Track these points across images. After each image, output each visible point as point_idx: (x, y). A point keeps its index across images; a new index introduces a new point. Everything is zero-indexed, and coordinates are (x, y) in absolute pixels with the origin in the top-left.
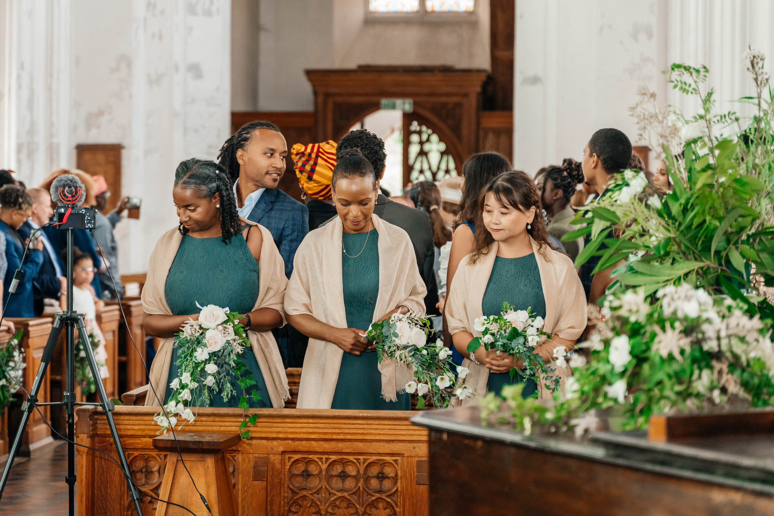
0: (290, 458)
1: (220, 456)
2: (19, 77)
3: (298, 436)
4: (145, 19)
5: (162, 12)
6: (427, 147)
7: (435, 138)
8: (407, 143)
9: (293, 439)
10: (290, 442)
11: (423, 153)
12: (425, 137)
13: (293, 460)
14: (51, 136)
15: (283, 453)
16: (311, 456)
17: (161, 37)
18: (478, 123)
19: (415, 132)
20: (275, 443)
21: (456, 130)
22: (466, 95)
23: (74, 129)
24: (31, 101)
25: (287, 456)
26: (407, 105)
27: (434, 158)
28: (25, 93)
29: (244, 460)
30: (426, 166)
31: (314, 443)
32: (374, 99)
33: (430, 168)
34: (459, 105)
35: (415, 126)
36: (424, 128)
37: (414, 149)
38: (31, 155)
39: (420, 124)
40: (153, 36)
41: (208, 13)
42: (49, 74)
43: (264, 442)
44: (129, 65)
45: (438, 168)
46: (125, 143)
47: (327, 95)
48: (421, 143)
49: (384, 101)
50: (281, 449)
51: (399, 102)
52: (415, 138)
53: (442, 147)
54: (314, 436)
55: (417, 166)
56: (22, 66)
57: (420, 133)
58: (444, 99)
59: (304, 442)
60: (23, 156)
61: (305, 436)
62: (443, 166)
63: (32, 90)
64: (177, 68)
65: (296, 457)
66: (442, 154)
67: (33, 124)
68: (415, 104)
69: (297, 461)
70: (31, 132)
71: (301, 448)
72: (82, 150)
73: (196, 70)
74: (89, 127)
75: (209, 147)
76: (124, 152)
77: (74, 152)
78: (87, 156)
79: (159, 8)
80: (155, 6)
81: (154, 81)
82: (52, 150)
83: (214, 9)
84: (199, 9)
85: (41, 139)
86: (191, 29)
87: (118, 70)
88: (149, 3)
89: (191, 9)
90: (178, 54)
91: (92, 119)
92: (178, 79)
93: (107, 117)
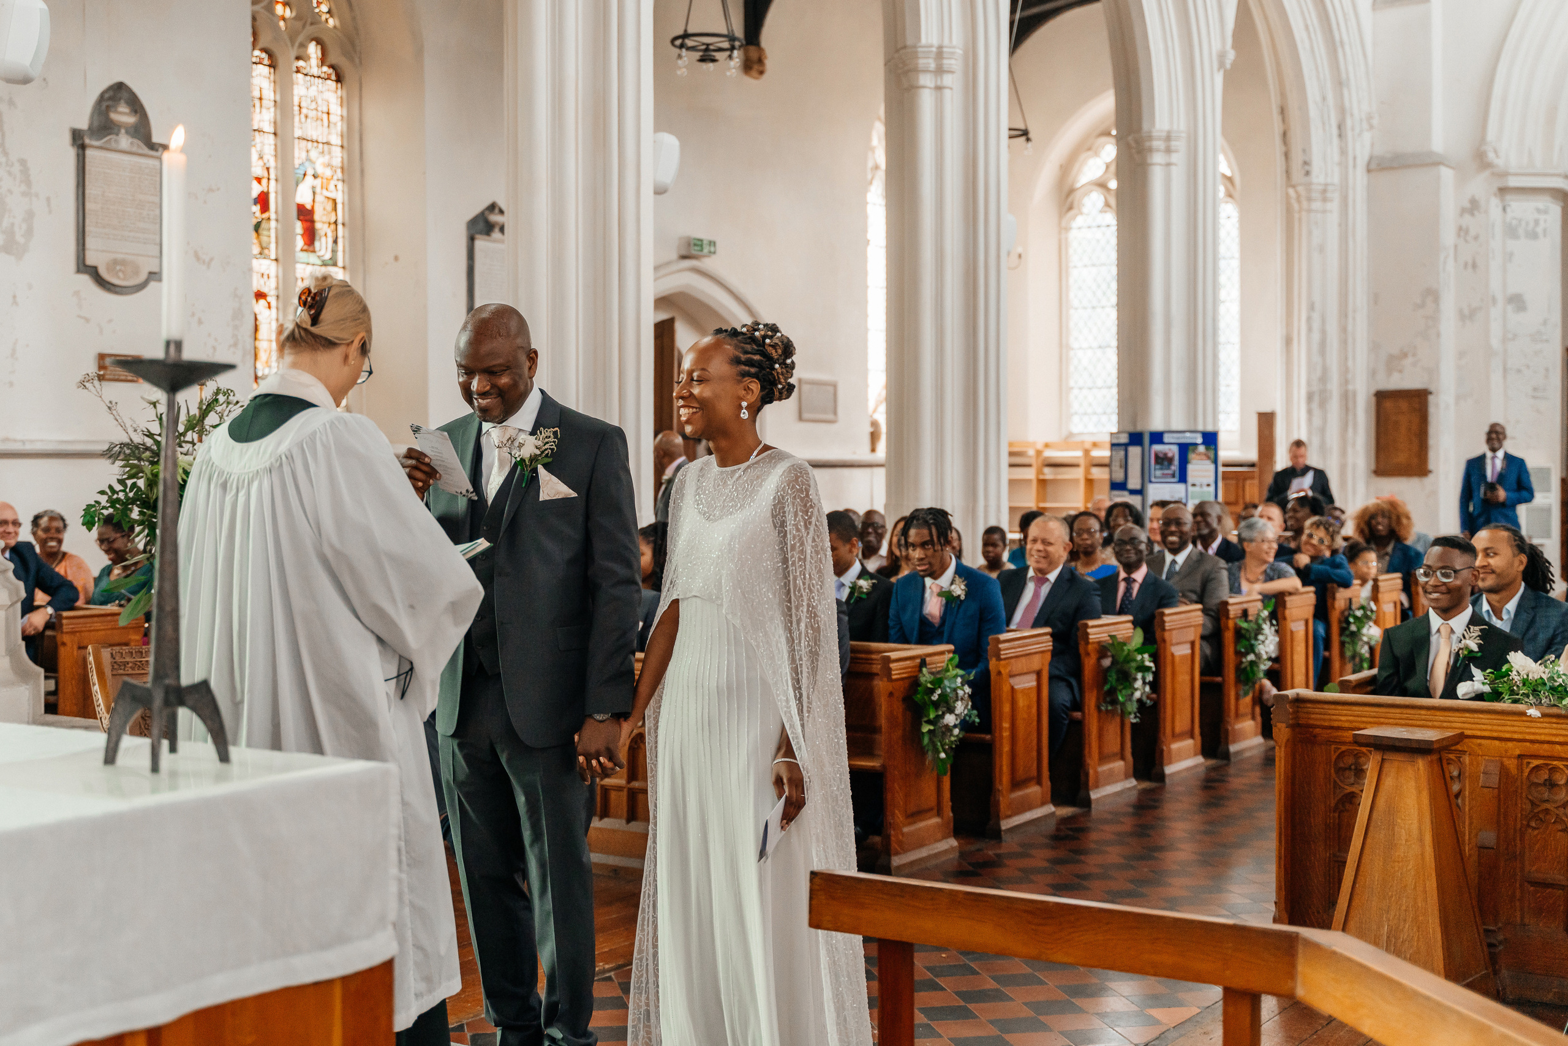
0: (1529, 763)
1: (1435, 757)
3: (1538, 738)
4: (1456, 247)
5: (1476, 238)
9: (1532, 742)
10: (1528, 744)
13: (1532, 766)
14: (1346, 382)
15: (1520, 757)
16: (1555, 763)
17: (1474, 266)
20: (1510, 744)
23: (1373, 373)
24: (1323, 345)
25: (1525, 761)
28: (1316, 336)
29: (1471, 764)
31: (1558, 747)
38: (1323, 404)
40: (1466, 265)
41: (1533, 235)
42: (1344, 314)
43: (1497, 743)
44: (1436, 300)
46: (1432, 388)
50: (1518, 752)
54: (1557, 740)
56: (1312, 307)
59: (1546, 746)
60: (1315, 405)
61: (1548, 738)
63: (1323, 332)
64: (1494, 300)
65: (1536, 762)
67: (1325, 369)
69: (1537, 767)
70: (1324, 379)
71: (1542, 753)
72: (1382, 397)
73: (1517, 302)
74: (1390, 371)
75: (1535, 389)
76: (1431, 398)
77: (1373, 400)
78: (1388, 404)
79: (1472, 233)
80: (1467, 232)
81: (1466, 316)
82: (1347, 398)
83: (1539, 230)
84: (1521, 231)
85: (1334, 386)
86: (1511, 255)
87: (1422, 306)
88: (1460, 229)
89: (1511, 232)
90: (1495, 285)
91: (1393, 362)
92: (1495, 312)
93: (1409, 361)
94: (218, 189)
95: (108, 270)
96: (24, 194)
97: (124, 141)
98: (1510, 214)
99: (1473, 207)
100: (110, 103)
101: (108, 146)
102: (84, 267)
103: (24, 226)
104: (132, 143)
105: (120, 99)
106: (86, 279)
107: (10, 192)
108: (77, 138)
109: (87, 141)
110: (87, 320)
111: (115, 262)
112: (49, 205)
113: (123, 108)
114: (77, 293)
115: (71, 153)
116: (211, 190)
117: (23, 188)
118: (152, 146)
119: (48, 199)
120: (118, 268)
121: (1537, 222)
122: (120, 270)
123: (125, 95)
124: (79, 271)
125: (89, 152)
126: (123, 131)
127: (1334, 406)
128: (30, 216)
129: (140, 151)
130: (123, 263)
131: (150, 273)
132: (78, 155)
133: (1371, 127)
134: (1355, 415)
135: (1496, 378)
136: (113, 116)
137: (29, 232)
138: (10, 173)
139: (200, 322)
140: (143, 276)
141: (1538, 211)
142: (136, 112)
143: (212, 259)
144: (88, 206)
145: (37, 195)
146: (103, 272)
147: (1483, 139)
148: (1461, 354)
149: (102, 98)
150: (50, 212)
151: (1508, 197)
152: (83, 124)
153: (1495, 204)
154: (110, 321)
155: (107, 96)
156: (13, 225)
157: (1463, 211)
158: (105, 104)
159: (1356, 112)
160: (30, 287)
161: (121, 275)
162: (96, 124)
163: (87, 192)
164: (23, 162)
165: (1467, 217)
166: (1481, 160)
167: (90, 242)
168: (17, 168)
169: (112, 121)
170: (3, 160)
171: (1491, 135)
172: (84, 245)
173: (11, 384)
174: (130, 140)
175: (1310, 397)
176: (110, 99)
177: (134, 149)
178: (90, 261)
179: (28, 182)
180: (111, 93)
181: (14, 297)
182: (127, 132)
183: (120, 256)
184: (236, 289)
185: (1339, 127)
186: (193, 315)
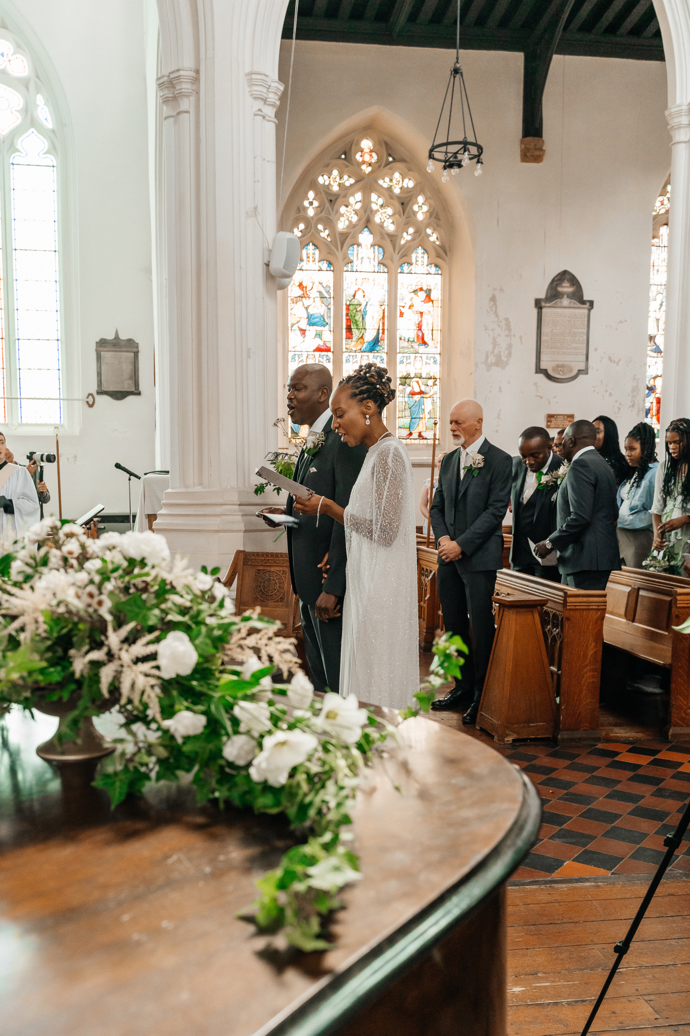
94: (626, 321)
95: (553, 370)
96: (507, 336)
97: (566, 301)
100: (558, 282)
101: (555, 305)
102: (539, 370)
103: (507, 352)
104: (570, 302)
105: (564, 279)
106: (541, 376)
107: (499, 335)
108: (538, 304)
109: (543, 304)
110: (541, 397)
111: (558, 366)
112: (521, 340)
113: (566, 284)
114: (536, 384)
115: (535, 311)
116: (621, 322)
117: (507, 332)
118: (583, 302)
119: (521, 337)
120: (559, 369)
122: (561, 370)
123: (567, 277)
124: (536, 372)
125: (544, 310)
126: (565, 296)
128: (510, 346)
129: (576, 306)
130: (563, 366)
131: (579, 370)
132: (538, 312)
136: (560, 289)
137: (510, 354)
138: (499, 326)
139: (611, 395)
140: (575, 372)
142: (573, 285)
143: (620, 360)
144: (543, 338)
145: (514, 336)
146: (550, 372)
149: (553, 281)
150: (522, 343)
152: (542, 295)
154: (555, 397)
155: (556, 279)
156: (500, 352)
158: (555, 283)
160: (509, 382)
161: (561, 372)
162: (549, 295)
163: (542, 331)
164: (507, 320)
167: (543, 357)
168: (503, 323)
169: (559, 292)
170: (496, 319)
172: (540, 359)
173: (497, 431)
174: (569, 300)
176: (558, 280)
177: (572, 305)
178: (543, 366)
179: (509, 329)
180: (559, 277)
181: (500, 388)
182: (568, 297)
183: (560, 363)
184: (635, 375)
186: (606, 391)
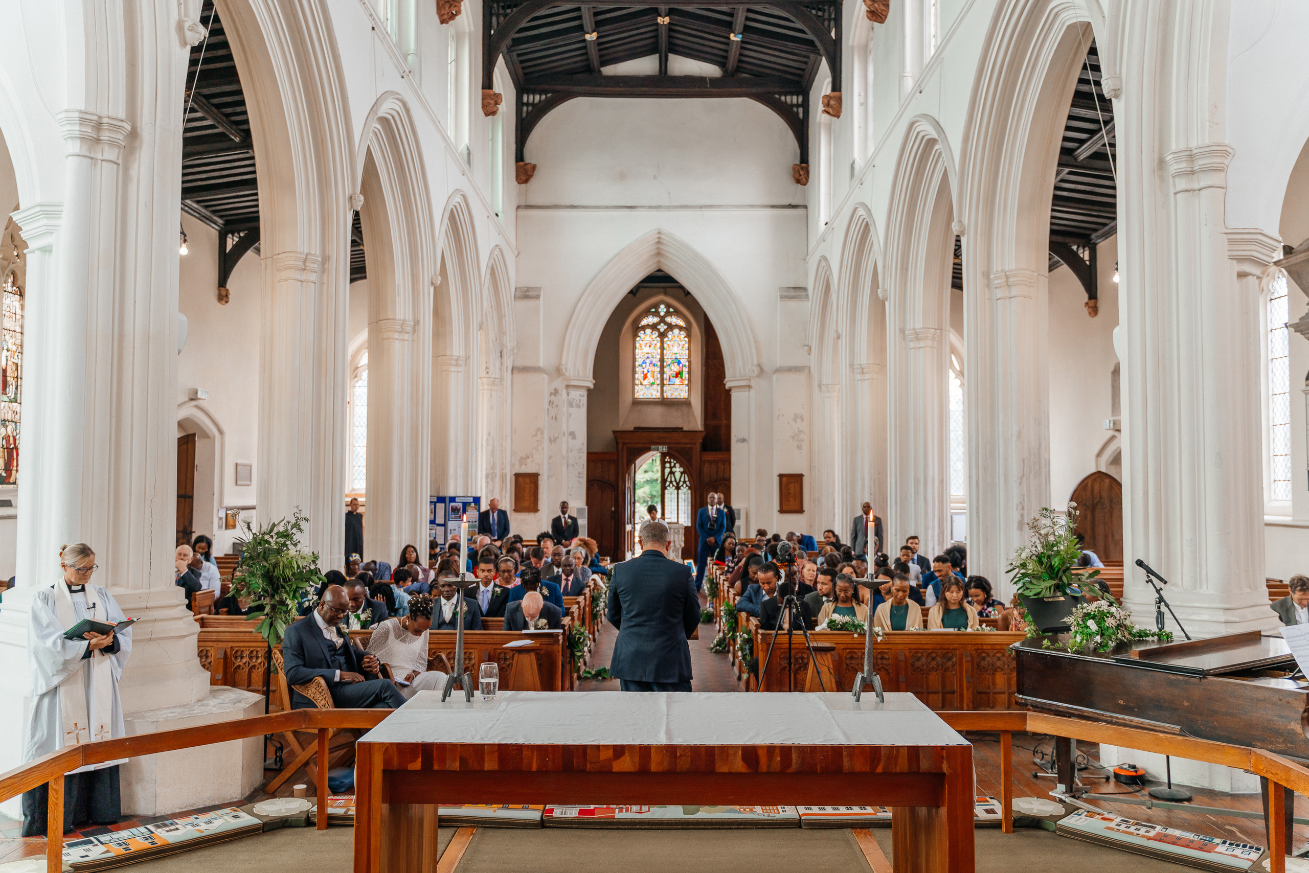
2: (487, 440)
5: (557, 406)
6: (674, 470)
7: (677, 465)
8: (663, 468)
11: (672, 473)
12: (673, 464)
14: (503, 469)
17: (556, 418)
18: (701, 458)
19: (668, 462)
21: (690, 461)
22: (695, 444)
23: (513, 465)
24: (493, 451)
26: (664, 449)
27: (678, 475)
30: (673, 479)
32: (647, 446)
33: (675, 480)
34: (691, 449)
35: (667, 459)
36: (672, 460)
37: (667, 471)
38: (492, 480)
39: (670, 458)
41: (579, 406)
42: (502, 438)
44: (542, 433)
45: (680, 480)
46: (540, 473)
47: (624, 444)
48: (671, 468)
49: (653, 447)
51: (660, 447)
52: (668, 465)
53: (682, 470)
55: (669, 479)
57: (670, 463)
58: (683, 446)
60: (489, 478)
62: (682, 480)
63: (493, 446)
64: (564, 434)
66: (682, 473)
67: (494, 463)
68: (669, 448)
70: (493, 468)
72: (517, 476)
73: (573, 435)
74: (521, 465)
75: (579, 473)
76: (540, 477)
77: (514, 477)
78: (520, 479)
79: (555, 404)
80: (553, 403)
81: (553, 440)
82: (503, 477)
83: (581, 404)
84: (574, 404)
85: (498, 471)
86: (571, 414)
87: (536, 435)
88: (550, 402)
89: (570, 404)
90: (564, 428)
91: (523, 460)
92: (564, 439)
93: (530, 459)
98: (570, 397)
99: (556, 392)
121: (580, 400)
127: (498, 479)
133: (514, 354)
134: (506, 485)
135: (565, 468)
141: (581, 395)
147: (560, 364)
148: (550, 458)
151: (570, 389)
153: (564, 391)
157: (551, 394)
159: (508, 347)
165: (553, 396)
166: (559, 371)
171: (563, 362)
175: (487, 476)
185: (501, 352)
